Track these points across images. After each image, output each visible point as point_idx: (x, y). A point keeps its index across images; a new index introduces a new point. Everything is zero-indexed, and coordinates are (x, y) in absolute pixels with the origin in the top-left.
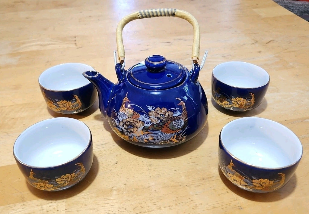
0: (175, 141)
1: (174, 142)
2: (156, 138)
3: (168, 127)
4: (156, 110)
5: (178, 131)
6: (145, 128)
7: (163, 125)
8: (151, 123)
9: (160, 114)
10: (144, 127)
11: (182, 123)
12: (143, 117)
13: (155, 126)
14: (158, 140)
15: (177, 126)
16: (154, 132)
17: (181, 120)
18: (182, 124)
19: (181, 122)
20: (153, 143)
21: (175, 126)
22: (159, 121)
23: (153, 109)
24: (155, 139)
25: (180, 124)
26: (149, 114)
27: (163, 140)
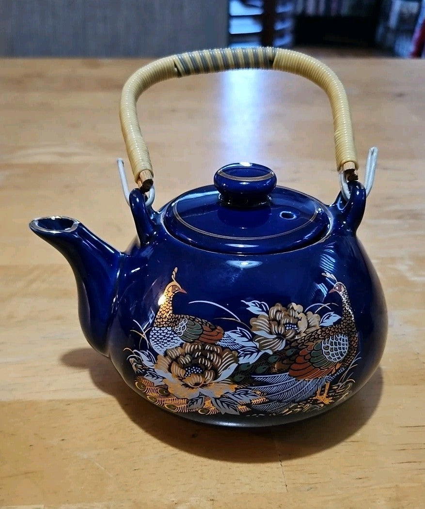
0: (325, 400)
1: (322, 405)
2: (274, 398)
3: (309, 360)
4: (273, 311)
5: (334, 371)
6: (242, 368)
7: (294, 354)
8: (261, 354)
9: (283, 321)
10: (239, 365)
11: (345, 346)
12: (235, 337)
13: (271, 360)
14: (280, 401)
15: (333, 355)
16: (268, 378)
17: (342, 337)
18: (344, 349)
19: (341, 342)
20: (264, 412)
21: (327, 356)
22: (281, 346)
23: (263, 311)
24: (271, 401)
25: (340, 348)
26: (251, 327)
27: (294, 402)
